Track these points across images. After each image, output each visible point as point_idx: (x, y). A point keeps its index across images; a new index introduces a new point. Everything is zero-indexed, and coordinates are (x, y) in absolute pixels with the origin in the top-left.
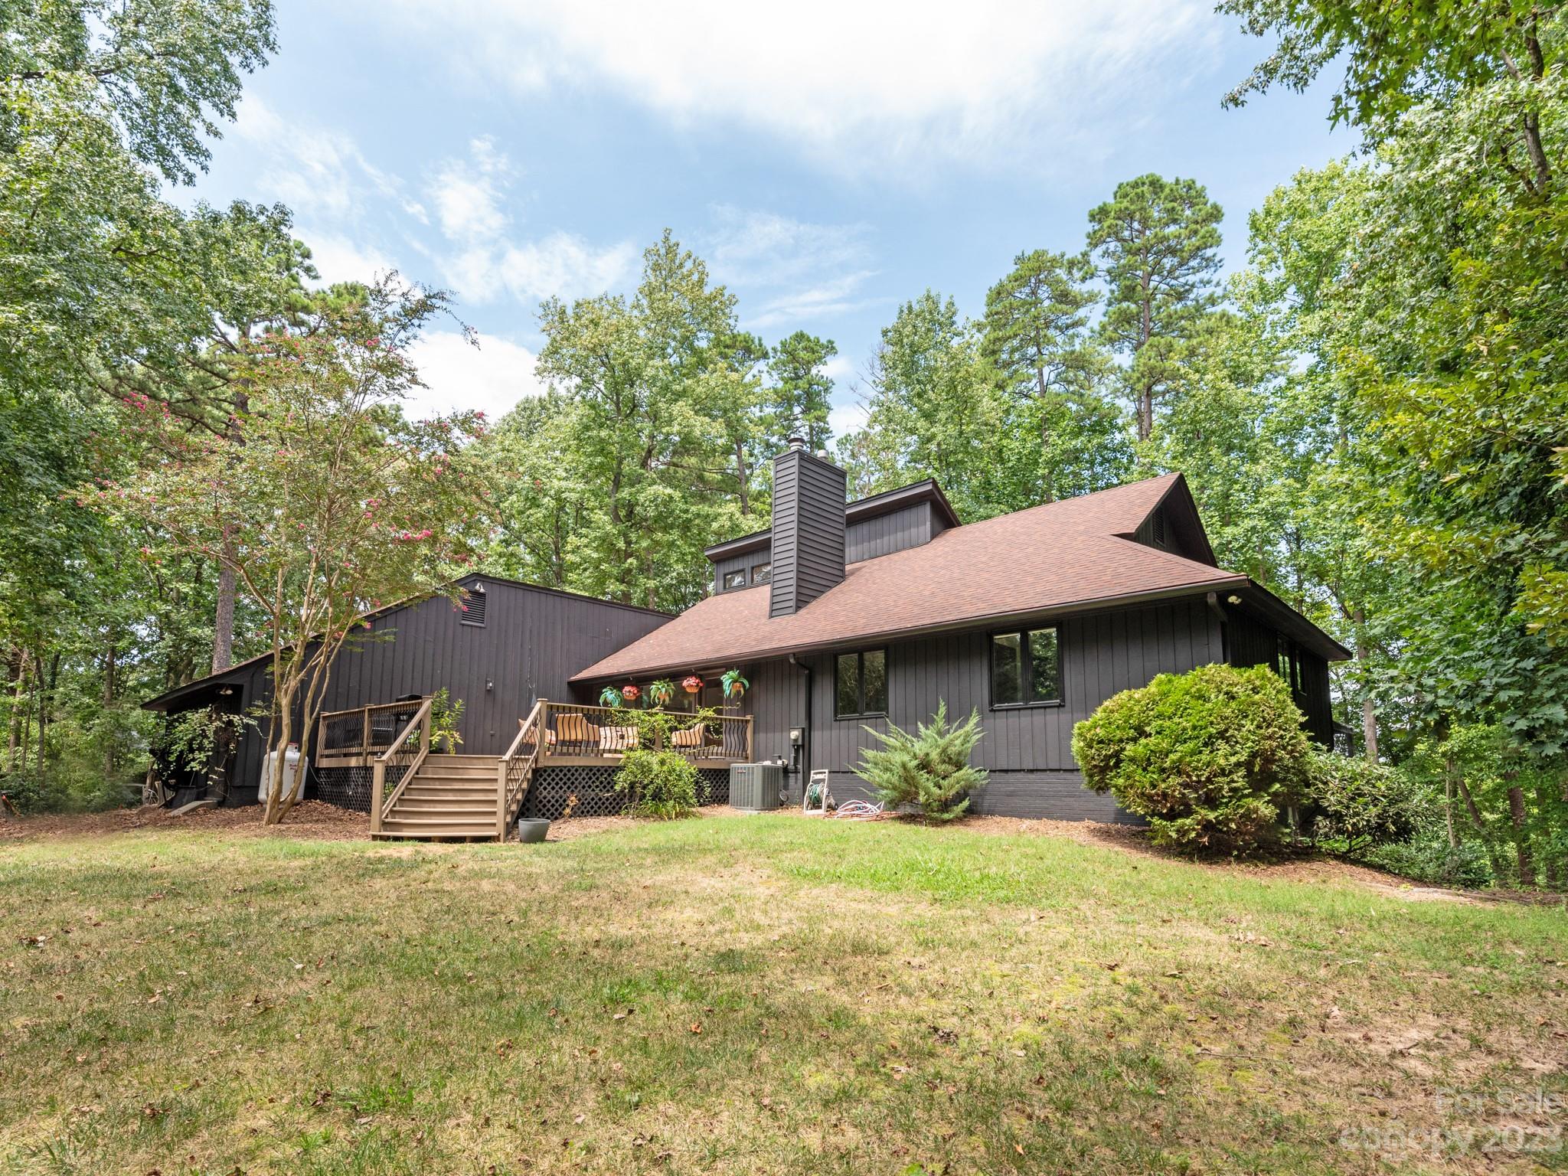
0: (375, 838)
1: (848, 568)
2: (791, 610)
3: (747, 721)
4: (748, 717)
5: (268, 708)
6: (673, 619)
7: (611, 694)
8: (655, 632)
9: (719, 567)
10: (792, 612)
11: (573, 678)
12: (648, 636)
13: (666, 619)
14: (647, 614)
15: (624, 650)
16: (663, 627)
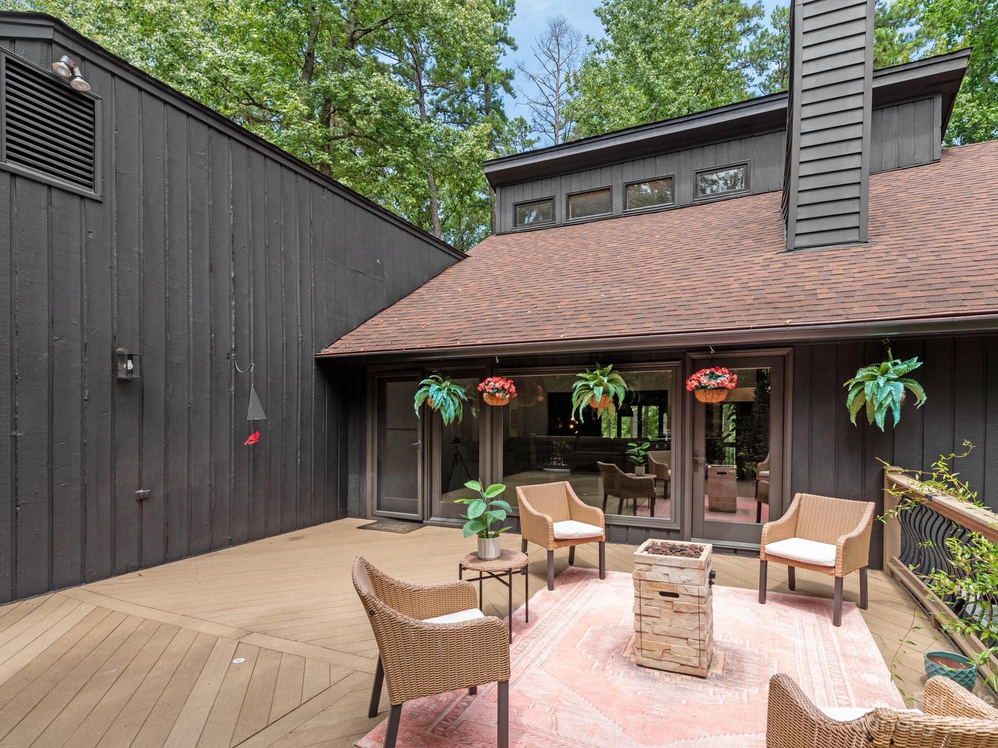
6: (460, 260)
7: (440, 390)
8: (441, 277)
9: (503, 195)
10: (857, 238)
11: (329, 351)
12: (434, 282)
13: (453, 259)
14: (430, 244)
15: (404, 301)
16: (450, 270)
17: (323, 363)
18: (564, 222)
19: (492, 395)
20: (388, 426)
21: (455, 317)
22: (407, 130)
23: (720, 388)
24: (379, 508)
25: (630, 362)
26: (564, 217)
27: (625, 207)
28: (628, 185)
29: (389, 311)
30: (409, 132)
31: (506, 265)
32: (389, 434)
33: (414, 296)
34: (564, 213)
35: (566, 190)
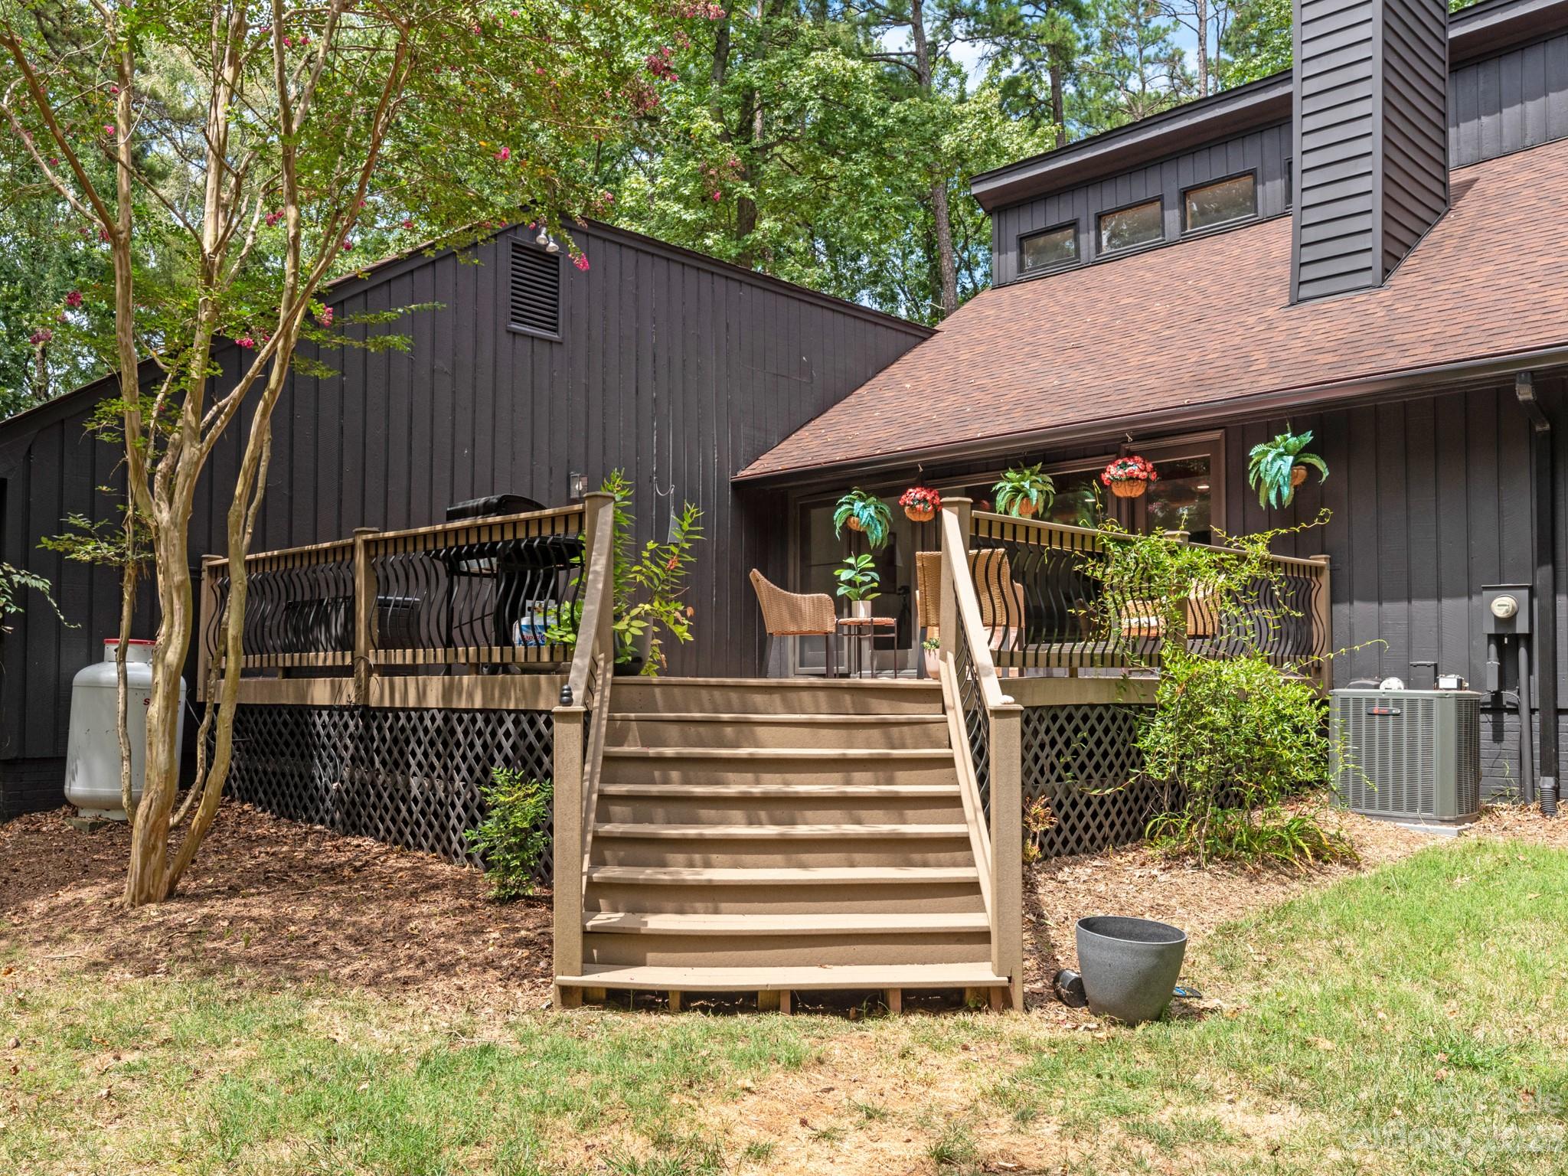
0: (570, 996)
1: (1455, 178)
2: (1366, 279)
3: (1317, 570)
4: (1321, 560)
5: (111, 533)
6: (925, 339)
7: (864, 507)
8: (894, 368)
9: (1003, 222)
10: (1369, 283)
11: (746, 473)
12: (882, 377)
13: (911, 339)
14: (876, 324)
15: (838, 407)
16: (908, 357)
17: (738, 486)
18: (1093, 258)
19: (912, 507)
20: (813, 562)
21: (889, 422)
22: (866, 124)
23: (1131, 479)
24: (802, 665)
25: (1064, 460)
26: (1093, 251)
27: (1184, 226)
28: (1185, 194)
29: (818, 421)
30: (871, 126)
31: (980, 343)
32: (814, 571)
33: (852, 399)
34: (1093, 244)
35: (1094, 209)
